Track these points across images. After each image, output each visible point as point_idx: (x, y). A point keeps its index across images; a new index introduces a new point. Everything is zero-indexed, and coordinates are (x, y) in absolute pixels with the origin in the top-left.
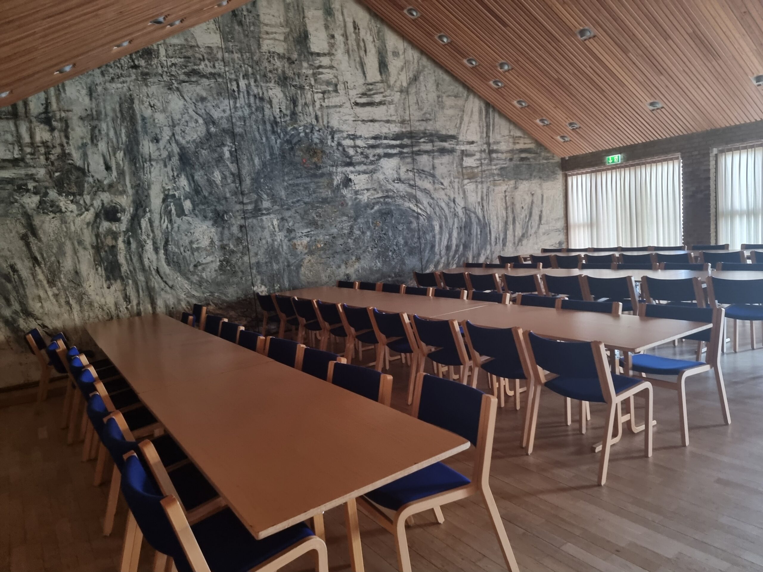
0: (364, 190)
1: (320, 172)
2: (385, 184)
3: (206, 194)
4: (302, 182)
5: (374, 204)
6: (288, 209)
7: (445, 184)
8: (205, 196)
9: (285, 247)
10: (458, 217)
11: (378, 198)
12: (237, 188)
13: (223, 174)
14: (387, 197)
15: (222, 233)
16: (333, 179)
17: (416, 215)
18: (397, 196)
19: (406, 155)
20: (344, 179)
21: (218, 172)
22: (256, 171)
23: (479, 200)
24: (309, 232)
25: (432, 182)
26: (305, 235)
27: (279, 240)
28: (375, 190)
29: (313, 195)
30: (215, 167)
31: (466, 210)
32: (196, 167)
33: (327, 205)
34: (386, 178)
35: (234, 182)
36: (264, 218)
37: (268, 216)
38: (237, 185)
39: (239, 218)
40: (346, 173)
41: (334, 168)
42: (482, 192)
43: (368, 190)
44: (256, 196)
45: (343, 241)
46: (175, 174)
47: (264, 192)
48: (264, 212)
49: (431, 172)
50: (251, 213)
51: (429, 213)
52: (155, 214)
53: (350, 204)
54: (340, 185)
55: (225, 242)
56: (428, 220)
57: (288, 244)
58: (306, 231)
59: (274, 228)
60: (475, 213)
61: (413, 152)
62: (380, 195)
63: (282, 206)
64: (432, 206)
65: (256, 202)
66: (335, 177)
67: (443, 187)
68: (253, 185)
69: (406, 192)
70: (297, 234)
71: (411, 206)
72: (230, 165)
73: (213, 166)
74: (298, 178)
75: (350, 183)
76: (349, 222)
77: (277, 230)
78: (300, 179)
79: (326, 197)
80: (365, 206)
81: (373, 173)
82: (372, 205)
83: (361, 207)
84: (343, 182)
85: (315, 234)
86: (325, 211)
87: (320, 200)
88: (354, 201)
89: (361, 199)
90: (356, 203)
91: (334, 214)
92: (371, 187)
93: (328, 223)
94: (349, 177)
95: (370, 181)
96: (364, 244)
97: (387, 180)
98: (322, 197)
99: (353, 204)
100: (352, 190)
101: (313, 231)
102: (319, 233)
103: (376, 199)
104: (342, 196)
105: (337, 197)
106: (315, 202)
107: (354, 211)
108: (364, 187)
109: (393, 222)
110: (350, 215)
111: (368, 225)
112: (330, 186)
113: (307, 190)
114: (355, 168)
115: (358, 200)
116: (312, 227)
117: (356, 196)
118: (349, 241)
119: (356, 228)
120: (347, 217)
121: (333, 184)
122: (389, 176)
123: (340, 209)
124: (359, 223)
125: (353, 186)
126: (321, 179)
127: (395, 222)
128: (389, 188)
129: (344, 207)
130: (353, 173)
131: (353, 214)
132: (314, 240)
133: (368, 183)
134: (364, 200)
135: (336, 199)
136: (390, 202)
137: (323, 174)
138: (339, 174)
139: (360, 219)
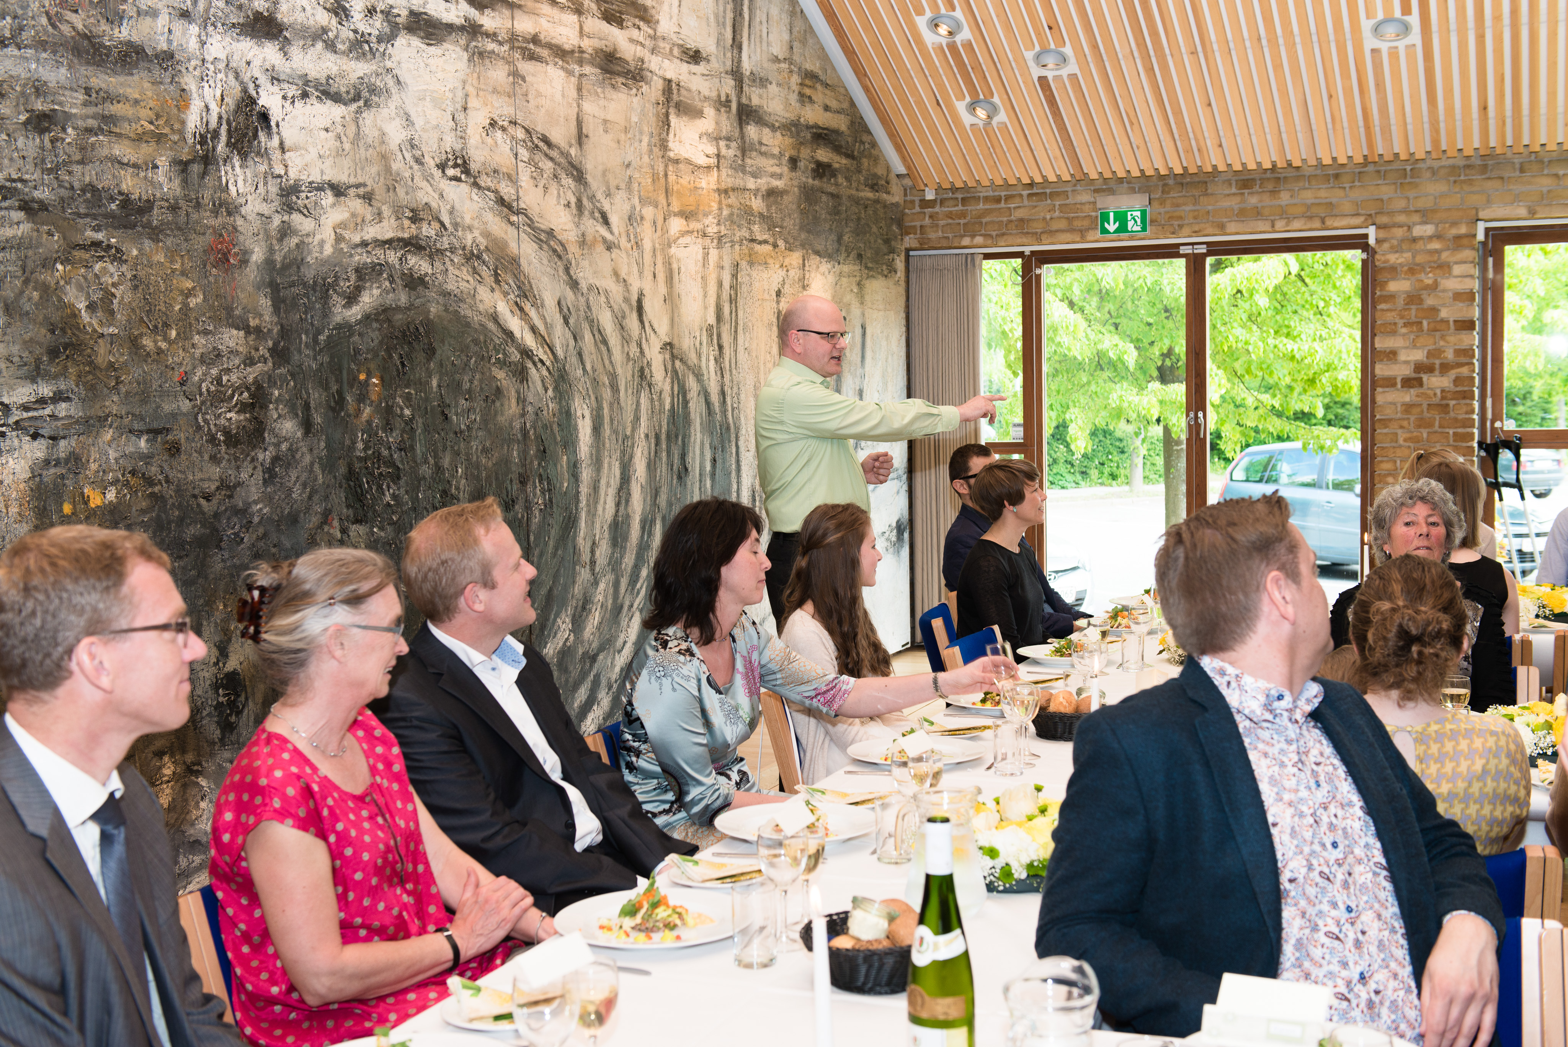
0: (320, 189)
1: (125, 33)
2: (407, 174)
5: (362, 276)
7: (614, 219)
10: (650, 385)
11: (378, 244)
14: (413, 245)
16: (183, 96)
17: (515, 356)
18: (453, 250)
19: (491, 46)
20: (238, 109)
23: (712, 320)
24: (42, 401)
25: (573, 200)
26: (18, 425)
28: (368, 198)
29: (77, 169)
31: (673, 357)
33: (147, 244)
34: (411, 144)
40: (246, 78)
41: (194, 29)
42: (720, 284)
43: (338, 191)
45: (215, 471)
49: (573, 152)
51: (560, 353)
53: (258, 255)
54: (216, 134)
56: (556, 389)
60: (699, 377)
61: (513, 38)
62: (387, 230)
64: (572, 321)
66: (190, 82)
67: (609, 236)
69: (487, 235)
71: (503, 308)
75: (262, 136)
76: (249, 361)
79: (144, 197)
80: (324, 279)
81: (361, 103)
82: (353, 277)
83: (304, 284)
84: (229, 123)
85: (77, 422)
86: (136, 283)
87: (113, 206)
88: (274, 242)
89: (308, 235)
90: (285, 258)
91: (177, 308)
92: (352, 180)
93: (148, 355)
94: (261, 102)
95: (347, 146)
96: (310, 498)
97: (418, 153)
98: (120, 193)
99: (269, 262)
100: (270, 178)
101: (68, 399)
102: (99, 418)
103: (369, 248)
104: (220, 205)
105: (198, 205)
106: (86, 215)
107: (272, 300)
108: (322, 172)
109: (434, 383)
110: (257, 321)
111: (335, 388)
112: (166, 130)
113: (48, 130)
114: (285, 54)
115: (295, 240)
116: (64, 373)
117: (286, 218)
118: (244, 476)
119: (278, 401)
120: (242, 333)
121: (183, 123)
122: (425, 136)
123: (212, 279)
124: (293, 375)
125: (276, 155)
126: (122, 79)
127: (439, 386)
128: (425, 200)
129: (226, 271)
130: (278, 80)
131: (267, 318)
132: (67, 461)
133: (340, 153)
134: (322, 243)
135: (195, 216)
136: (426, 274)
137: (137, 53)
138: (212, 68)
139: (300, 352)
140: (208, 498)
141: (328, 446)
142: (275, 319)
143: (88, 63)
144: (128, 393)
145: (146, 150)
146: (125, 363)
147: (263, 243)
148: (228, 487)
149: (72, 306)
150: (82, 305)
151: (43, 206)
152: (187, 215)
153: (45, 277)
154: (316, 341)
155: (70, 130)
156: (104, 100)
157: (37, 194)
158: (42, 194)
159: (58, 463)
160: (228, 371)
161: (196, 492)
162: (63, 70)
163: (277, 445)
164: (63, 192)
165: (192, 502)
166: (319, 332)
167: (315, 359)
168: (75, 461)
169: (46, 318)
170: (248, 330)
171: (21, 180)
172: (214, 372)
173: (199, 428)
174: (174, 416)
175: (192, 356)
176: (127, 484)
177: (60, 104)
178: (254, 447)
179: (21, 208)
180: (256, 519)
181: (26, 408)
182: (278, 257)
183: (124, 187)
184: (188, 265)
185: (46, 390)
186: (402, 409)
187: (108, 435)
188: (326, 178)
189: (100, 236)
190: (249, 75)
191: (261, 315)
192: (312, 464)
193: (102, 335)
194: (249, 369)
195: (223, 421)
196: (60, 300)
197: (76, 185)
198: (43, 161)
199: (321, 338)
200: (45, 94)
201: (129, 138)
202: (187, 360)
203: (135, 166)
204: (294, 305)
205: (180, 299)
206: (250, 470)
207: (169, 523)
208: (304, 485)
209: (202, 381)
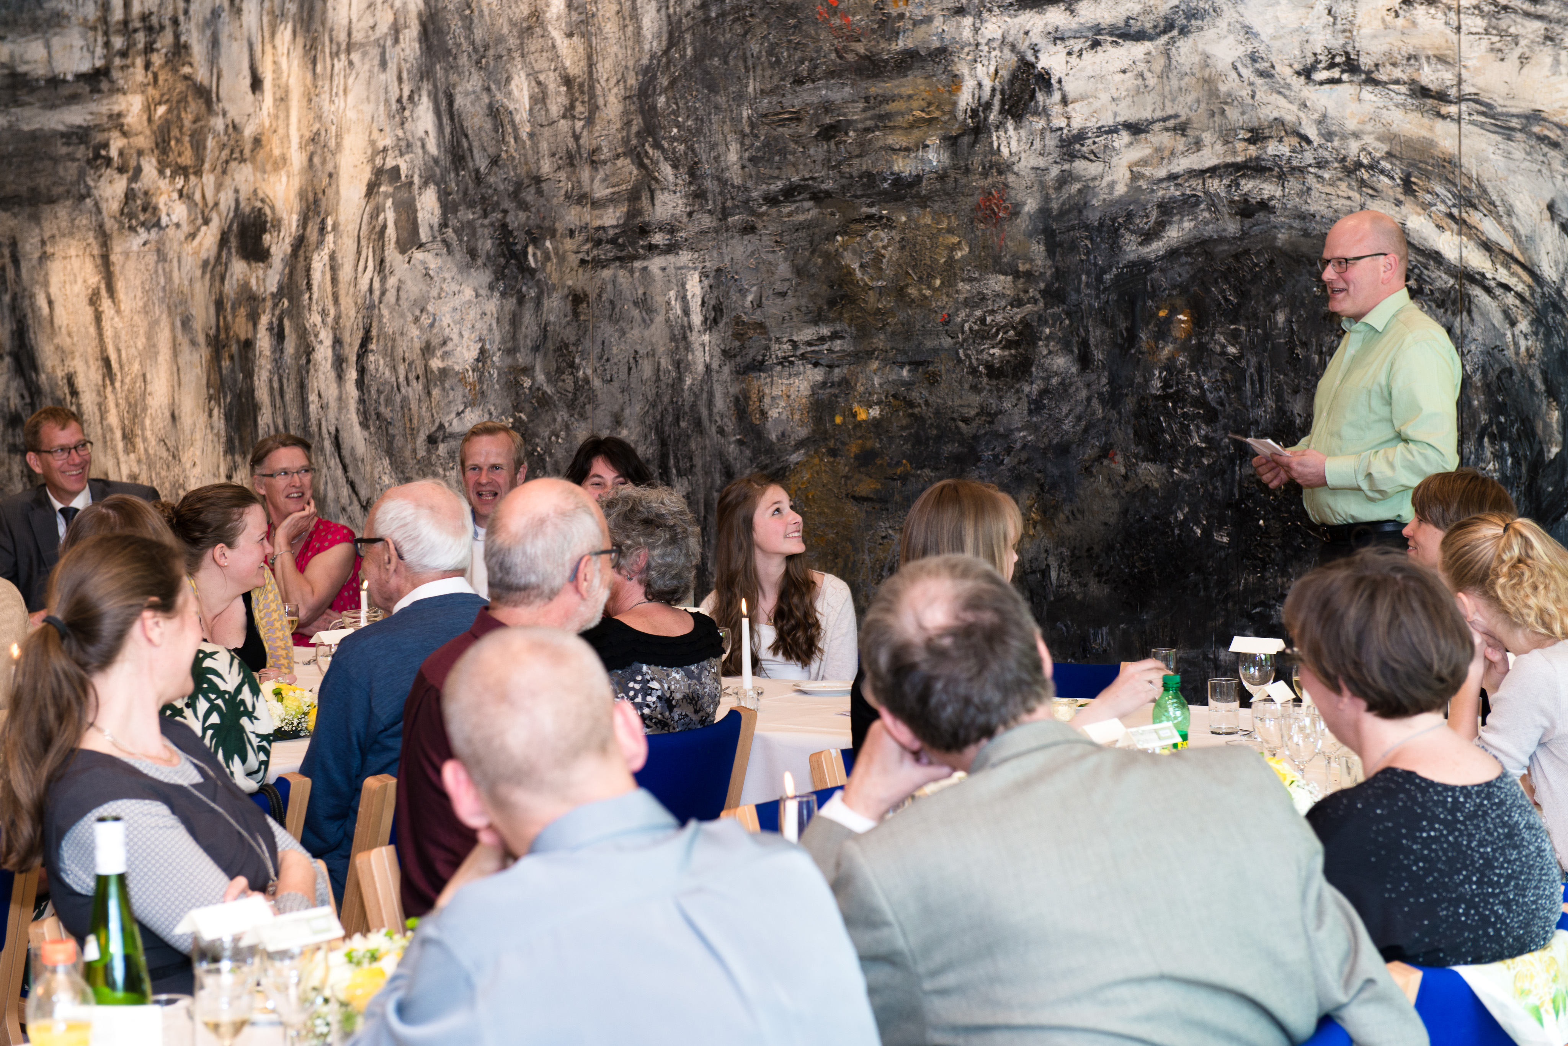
0: (1113, 130)
1: (901, 44)
2: (1245, 92)
3: (482, 164)
4: (815, 99)
5: (1167, 209)
6: (749, 229)
8: (477, 171)
9: (720, 404)
11: (1193, 174)
12: (577, 138)
13: (539, 83)
15: (515, 321)
16: (956, 81)
18: (1321, 164)
20: (1014, 77)
21: (523, 75)
22: (645, 61)
24: (822, 339)
26: (803, 357)
27: (701, 368)
28: (1182, 129)
29: (856, 162)
30: (516, 55)
32: (464, 60)
33: (916, 211)
34: (1254, 58)
35: (569, 112)
36: (656, 264)
37: (671, 258)
38: (579, 124)
39: (573, 260)
40: (1023, 46)
41: (968, 21)
43: (1136, 129)
44: (635, 172)
45: (976, 400)
46: (406, 93)
47: (663, 150)
48: (658, 239)
50: (613, 241)
52: (345, 236)
53: (1031, 205)
54: (988, 106)
55: (522, 358)
57: (734, 390)
58: (808, 333)
59: (686, 312)
62: (1210, 157)
63: (725, 214)
65: (634, 196)
66: (963, 69)
68: (628, 123)
69: (1390, 137)
70: (775, 346)
72: (563, 45)
73: (510, 50)
74: (799, 81)
75: (1040, 97)
76: (1017, 302)
77: (697, 319)
78: (809, 85)
79: (914, 173)
80: (1114, 220)
81: (1175, 32)
82: (1154, 215)
83: (1087, 227)
84: (1003, 92)
85: (849, 355)
86: (903, 245)
87: (886, 185)
88: (1051, 191)
89: (1094, 179)
90: (1063, 204)
91: (942, 261)
92: (1158, 114)
93: (913, 301)
94: (1039, 66)
95: (1152, 81)
96: (1086, 430)
97: (1262, 66)
98: (892, 174)
99: (1044, 212)
100: (1048, 134)
101: (842, 338)
102: (867, 352)
103: (1180, 181)
104: (991, 167)
105: (967, 171)
106: (862, 196)
107: (1046, 245)
108: (1115, 115)
109: (1281, 318)
110: (1028, 266)
111: (1123, 325)
112: (937, 114)
113: (834, 137)
114: (1072, 12)
115: (1078, 186)
116: (840, 318)
117: (1066, 167)
118: (1007, 405)
119: (1048, 338)
120: (1010, 278)
121: (955, 104)
122: (1276, 45)
123: (979, 233)
124: (1069, 314)
125: (1056, 109)
126: (896, 82)
127: (1289, 321)
128: (1276, 114)
129: (995, 225)
130: (1062, 39)
131: (1040, 263)
132: (840, 384)
133: (1142, 90)
134: (1112, 185)
135: (963, 181)
136: (1272, 198)
137: (912, 57)
138: (986, 48)
139: (1078, 291)
140: (966, 420)
141: (1111, 382)
142: (1049, 263)
143: (868, 77)
144: (893, 333)
145: (916, 134)
146: (892, 308)
147: (1038, 195)
148: (989, 414)
149: (848, 266)
150: (856, 266)
151: (828, 194)
152: (956, 181)
153: (829, 247)
154: (1099, 279)
155: (851, 133)
156: (881, 103)
157: (823, 186)
158: (829, 185)
159: (833, 385)
160: (992, 312)
161: (955, 415)
162: (847, 89)
163: (1047, 379)
164: (844, 181)
165: (951, 424)
166: (1103, 271)
167: (1098, 297)
168: (846, 384)
169: (827, 277)
170: (1017, 275)
171: (812, 178)
172: (978, 313)
173: (960, 361)
174: (935, 351)
175: (956, 301)
176: (889, 404)
177: (845, 115)
178: (1018, 380)
179: (811, 199)
180: (1018, 445)
181: (809, 344)
182: (1055, 205)
183: (896, 168)
184: (954, 223)
185: (825, 331)
186: (1223, 346)
187: (875, 365)
188: (1120, 119)
189: (873, 210)
190: (1027, 43)
191: (1032, 260)
192: (1089, 399)
193: (871, 288)
194: (1015, 310)
195: (985, 356)
196: (839, 263)
197: (855, 174)
198: (829, 161)
199: (1107, 277)
200: (832, 111)
201: (901, 128)
202: (950, 304)
203: (907, 149)
204: (1073, 247)
205: (945, 253)
206: (1014, 401)
207: (928, 439)
208: (1079, 418)
209: (964, 321)
